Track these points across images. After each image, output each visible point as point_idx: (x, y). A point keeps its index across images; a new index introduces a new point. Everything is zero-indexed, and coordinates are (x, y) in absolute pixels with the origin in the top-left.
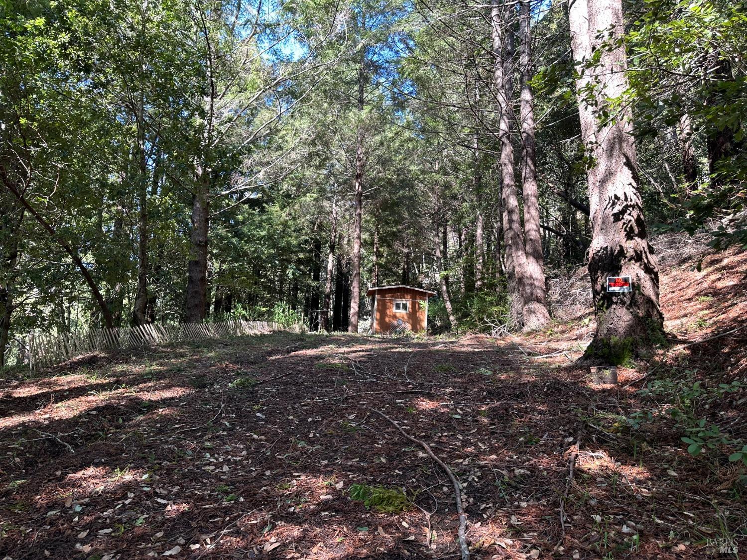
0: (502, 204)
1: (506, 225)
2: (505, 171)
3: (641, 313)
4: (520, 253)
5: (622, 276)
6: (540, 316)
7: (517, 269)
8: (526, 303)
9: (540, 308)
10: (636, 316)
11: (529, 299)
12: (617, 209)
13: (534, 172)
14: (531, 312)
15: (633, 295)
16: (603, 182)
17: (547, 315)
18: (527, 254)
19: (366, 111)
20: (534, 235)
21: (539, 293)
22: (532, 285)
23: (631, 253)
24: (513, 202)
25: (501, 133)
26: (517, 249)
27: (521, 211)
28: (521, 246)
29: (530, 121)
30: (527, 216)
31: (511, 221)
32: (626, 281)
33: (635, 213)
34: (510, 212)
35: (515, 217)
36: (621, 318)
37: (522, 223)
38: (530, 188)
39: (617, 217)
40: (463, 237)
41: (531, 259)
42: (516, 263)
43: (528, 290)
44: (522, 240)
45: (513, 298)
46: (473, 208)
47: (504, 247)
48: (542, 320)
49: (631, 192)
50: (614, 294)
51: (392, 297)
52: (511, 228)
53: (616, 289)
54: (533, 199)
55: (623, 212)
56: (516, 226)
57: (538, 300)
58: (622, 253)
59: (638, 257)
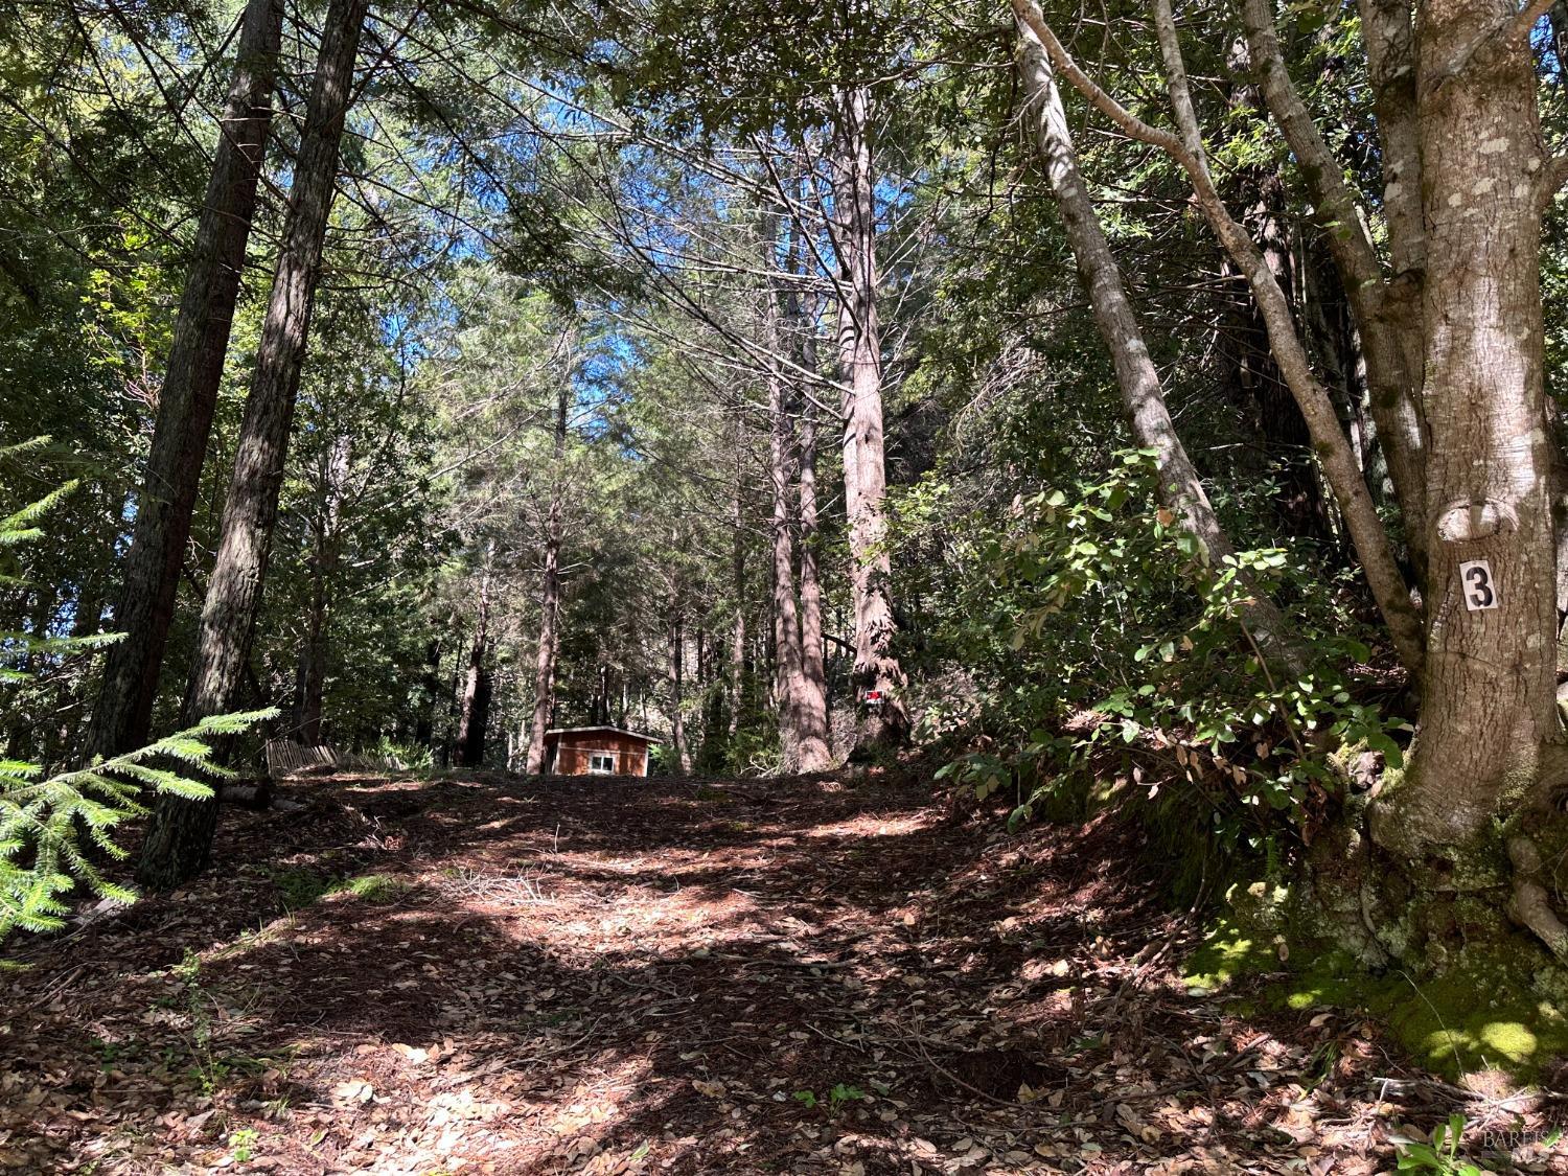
0: (777, 607)
1: (780, 637)
2: (780, 570)
3: (890, 721)
4: (797, 673)
5: (878, 689)
6: (818, 755)
7: (793, 694)
8: (802, 738)
9: (818, 745)
10: (886, 723)
11: (804, 733)
12: (875, 632)
13: (815, 572)
14: (807, 750)
15: (884, 706)
16: (865, 608)
17: (827, 754)
18: (806, 676)
19: (577, 451)
20: (813, 651)
21: (818, 726)
22: (810, 715)
23: (883, 670)
24: (789, 608)
25: (777, 520)
26: (793, 669)
27: (799, 619)
28: (798, 665)
29: (812, 509)
30: (806, 627)
31: (786, 632)
32: (879, 694)
33: (888, 637)
34: (786, 621)
35: (792, 627)
36: (875, 725)
37: (801, 636)
38: (811, 591)
39: (874, 640)
40: (705, 649)
41: (810, 682)
42: (791, 687)
43: (805, 721)
44: (800, 657)
45: (786, 735)
46: (733, 606)
47: (775, 667)
48: (821, 761)
49: (886, 620)
50: (870, 705)
51: (587, 746)
52: (786, 642)
53: (872, 701)
54: (813, 606)
55: (878, 635)
56: (792, 639)
57: (816, 735)
58: (877, 670)
59: (889, 674)
